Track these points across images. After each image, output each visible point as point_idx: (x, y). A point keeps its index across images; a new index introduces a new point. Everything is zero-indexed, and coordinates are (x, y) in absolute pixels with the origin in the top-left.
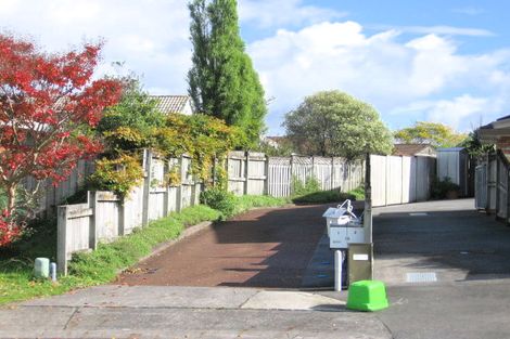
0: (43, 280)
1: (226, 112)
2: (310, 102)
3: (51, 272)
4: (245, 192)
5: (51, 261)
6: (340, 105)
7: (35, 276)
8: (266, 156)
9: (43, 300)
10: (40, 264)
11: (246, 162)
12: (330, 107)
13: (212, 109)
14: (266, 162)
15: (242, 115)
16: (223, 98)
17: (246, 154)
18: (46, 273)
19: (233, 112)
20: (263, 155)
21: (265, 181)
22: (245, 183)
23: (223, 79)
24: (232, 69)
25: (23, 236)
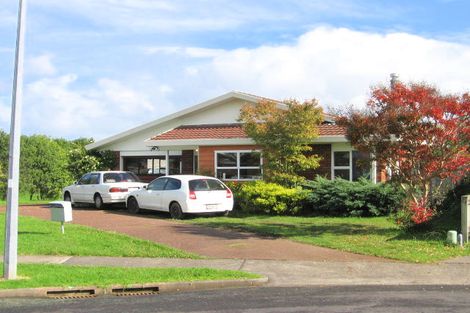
0: (454, 245)
3: (459, 240)
5: (459, 233)
7: (448, 243)
9: (457, 259)
10: (451, 234)
18: (455, 241)
25: (436, 216)
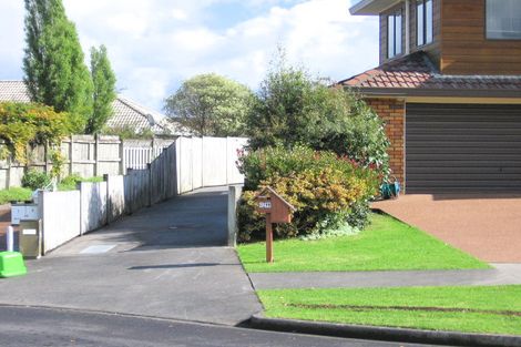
1: (58, 98)
2: (187, 86)
4: (95, 174)
6: (215, 88)
8: (121, 140)
11: (95, 144)
12: (205, 91)
13: (44, 96)
14: (121, 145)
15: (75, 101)
16: (54, 85)
17: (96, 138)
19: (65, 99)
20: (117, 138)
21: (121, 163)
22: (95, 165)
23: (53, 67)
24: (63, 57)
